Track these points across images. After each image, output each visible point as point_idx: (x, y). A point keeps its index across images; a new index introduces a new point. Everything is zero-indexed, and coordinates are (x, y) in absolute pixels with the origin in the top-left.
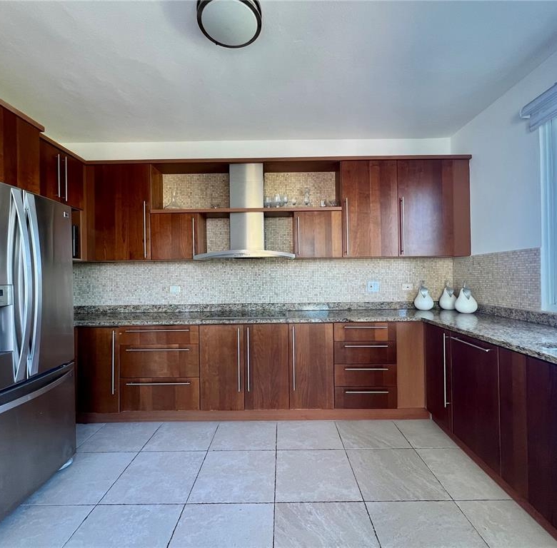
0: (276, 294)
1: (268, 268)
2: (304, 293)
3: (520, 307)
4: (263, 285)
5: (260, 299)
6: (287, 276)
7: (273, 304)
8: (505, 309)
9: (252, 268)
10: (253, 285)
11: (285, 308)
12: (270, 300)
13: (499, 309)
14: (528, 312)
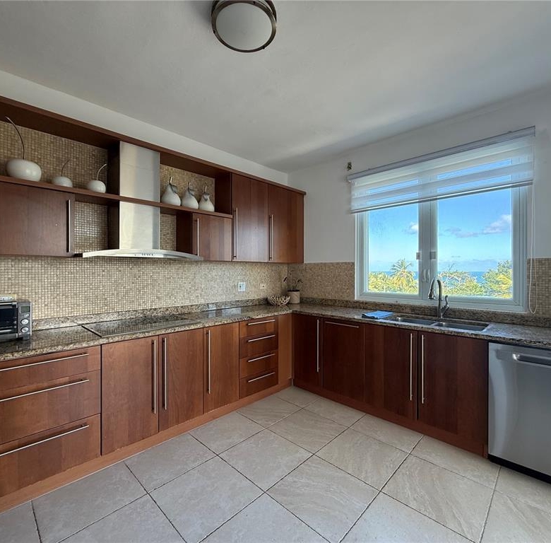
0: (158, 298)
1: (149, 270)
2: (186, 295)
3: (341, 299)
4: (143, 288)
5: (140, 305)
6: (169, 278)
7: (155, 309)
8: (331, 300)
9: (131, 269)
10: (131, 289)
11: (168, 312)
12: (151, 305)
13: (326, 300)
14: (347, 301)
